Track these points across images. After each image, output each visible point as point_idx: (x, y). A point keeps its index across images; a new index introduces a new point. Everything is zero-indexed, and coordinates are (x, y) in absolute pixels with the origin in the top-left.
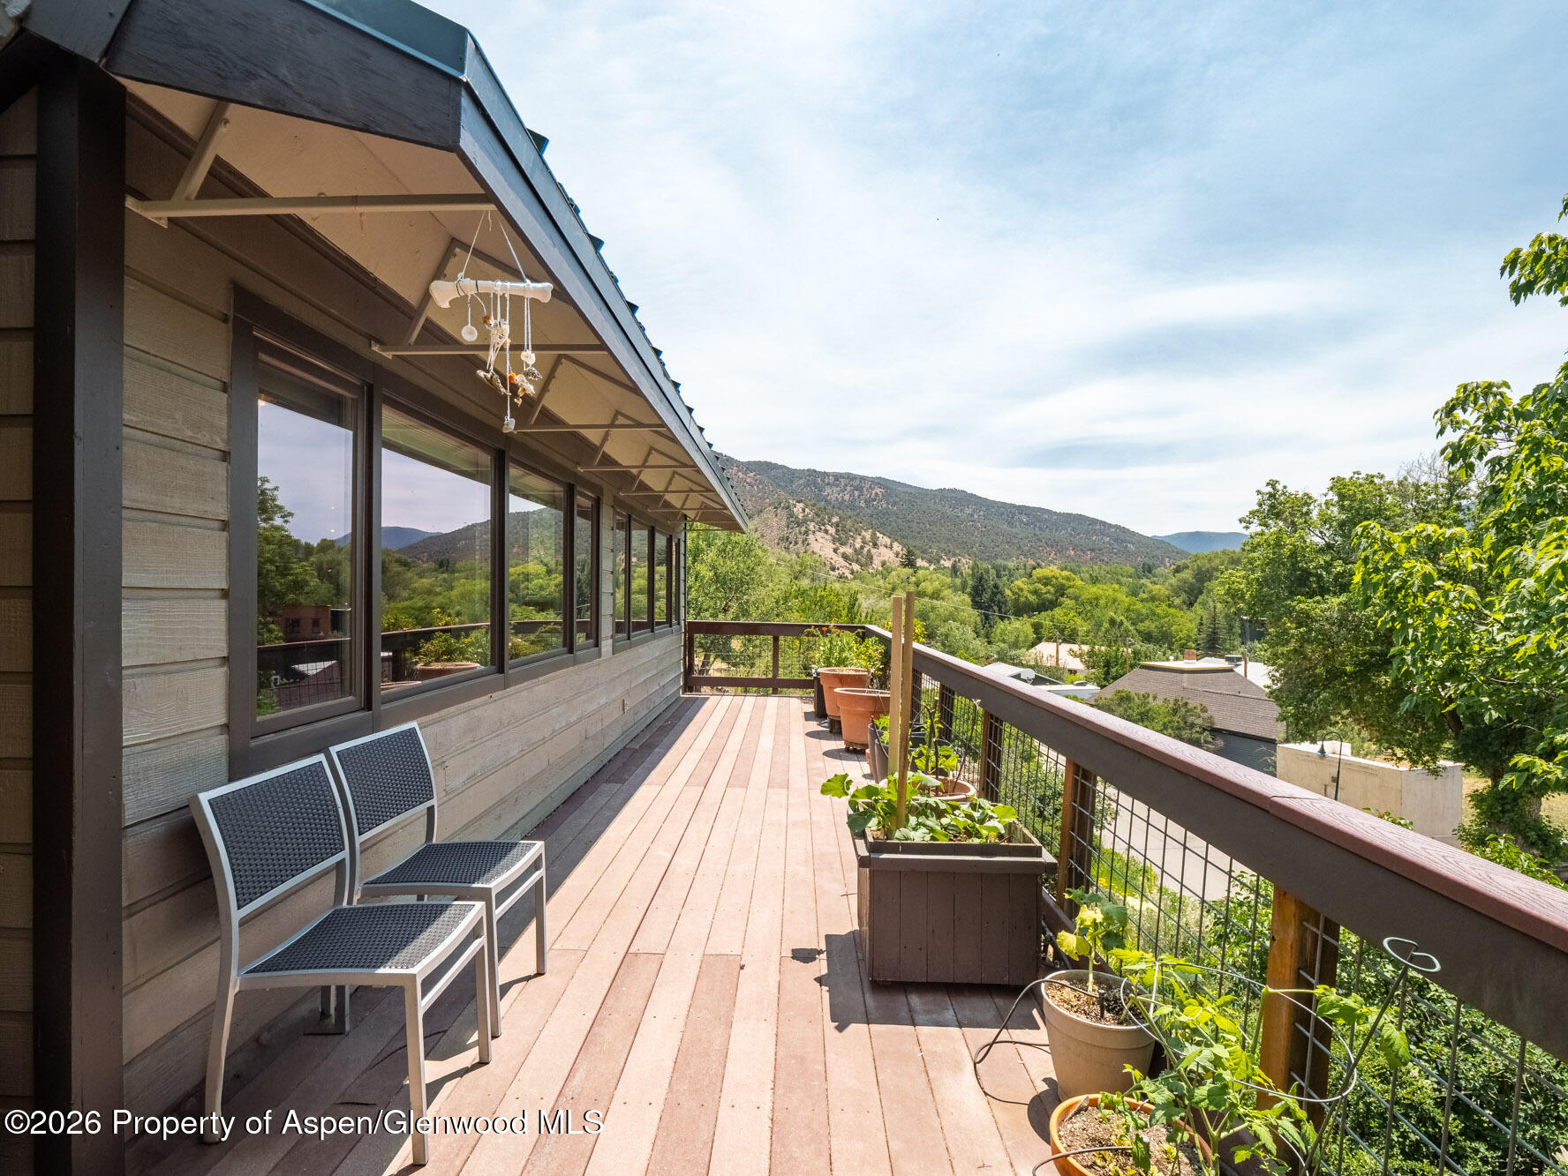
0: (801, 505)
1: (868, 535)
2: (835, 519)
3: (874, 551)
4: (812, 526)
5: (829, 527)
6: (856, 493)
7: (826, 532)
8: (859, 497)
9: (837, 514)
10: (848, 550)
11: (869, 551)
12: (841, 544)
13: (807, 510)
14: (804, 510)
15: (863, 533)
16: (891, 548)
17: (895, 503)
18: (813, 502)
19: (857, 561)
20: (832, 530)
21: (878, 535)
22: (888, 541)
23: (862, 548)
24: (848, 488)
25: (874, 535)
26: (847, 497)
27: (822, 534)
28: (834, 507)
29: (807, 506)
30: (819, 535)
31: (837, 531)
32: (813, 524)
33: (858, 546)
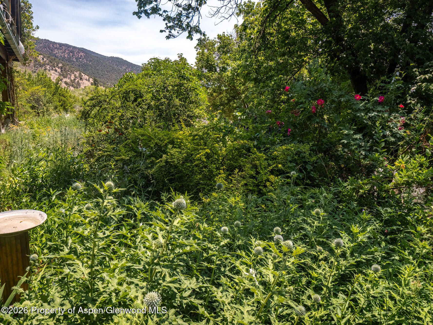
0: (41, 56)
1: (77, 74)
2: (60, 65)
3: (80, 81)
4: (48, 67)
5: (57, 69)
6: (71, 54)
7: (56, 71)
8: (72, 56)
9: (61, 63)
10: (68, 81)
11: (78, 81)
12: (64, 77)
13: (45, 59)
14: (43, 59)
15: (75, 73)
16: (89, 81)
17: (90, 61)
18: (48, 55)
19: (72, 86)
20: (59, 70)
21: (82, 74)
22: (87, 77)
23: (75, 80)
24: (67, 51)
25: (80, 74)
26: (66, 56)
27: (54, 72)
28: (60, 59)
29: (44, 57)
30: (52, 72)
31: (62, 71)
32: (48, 66)
33: (72, 79)
